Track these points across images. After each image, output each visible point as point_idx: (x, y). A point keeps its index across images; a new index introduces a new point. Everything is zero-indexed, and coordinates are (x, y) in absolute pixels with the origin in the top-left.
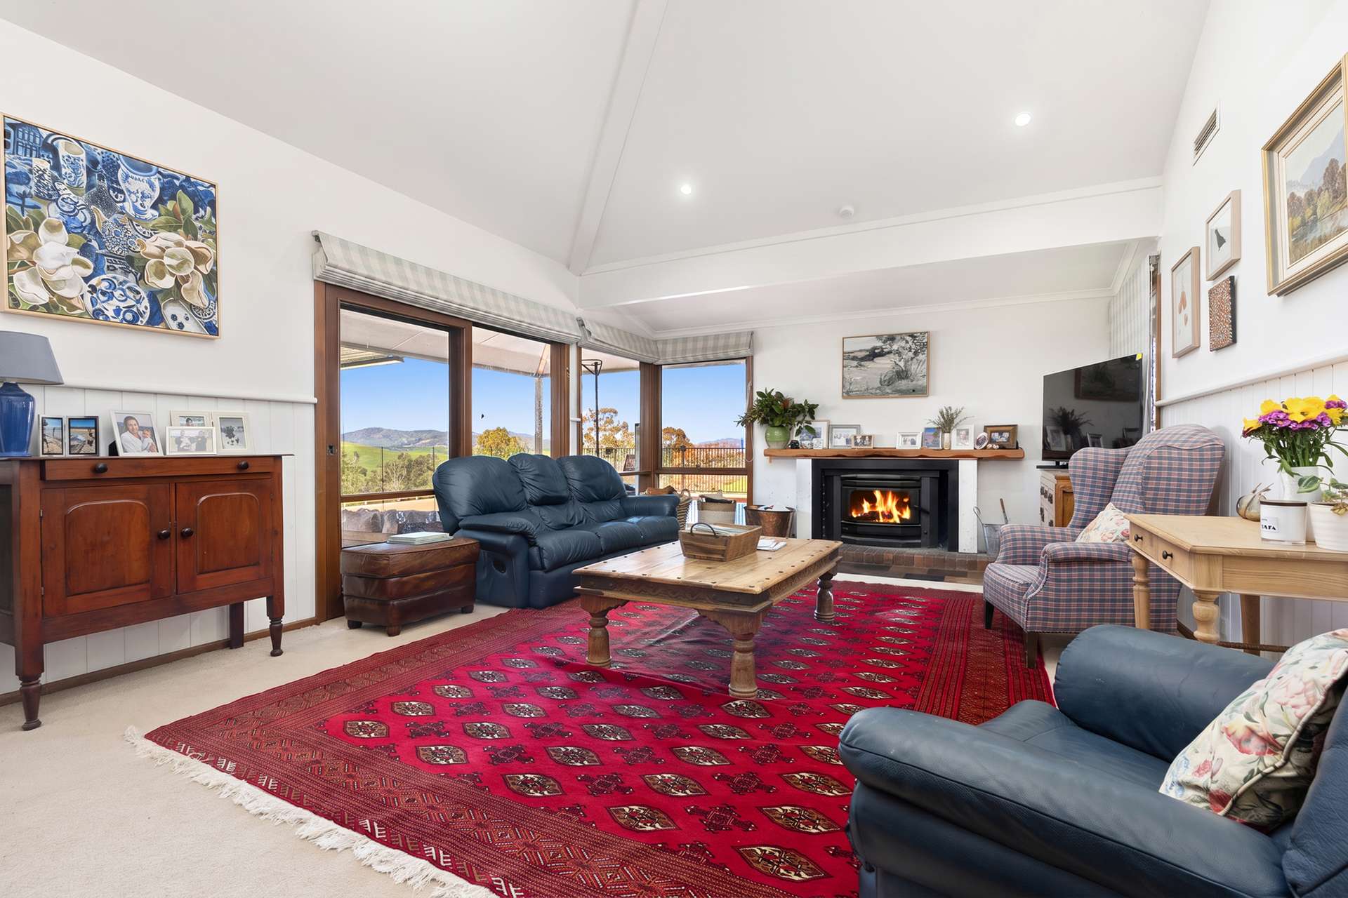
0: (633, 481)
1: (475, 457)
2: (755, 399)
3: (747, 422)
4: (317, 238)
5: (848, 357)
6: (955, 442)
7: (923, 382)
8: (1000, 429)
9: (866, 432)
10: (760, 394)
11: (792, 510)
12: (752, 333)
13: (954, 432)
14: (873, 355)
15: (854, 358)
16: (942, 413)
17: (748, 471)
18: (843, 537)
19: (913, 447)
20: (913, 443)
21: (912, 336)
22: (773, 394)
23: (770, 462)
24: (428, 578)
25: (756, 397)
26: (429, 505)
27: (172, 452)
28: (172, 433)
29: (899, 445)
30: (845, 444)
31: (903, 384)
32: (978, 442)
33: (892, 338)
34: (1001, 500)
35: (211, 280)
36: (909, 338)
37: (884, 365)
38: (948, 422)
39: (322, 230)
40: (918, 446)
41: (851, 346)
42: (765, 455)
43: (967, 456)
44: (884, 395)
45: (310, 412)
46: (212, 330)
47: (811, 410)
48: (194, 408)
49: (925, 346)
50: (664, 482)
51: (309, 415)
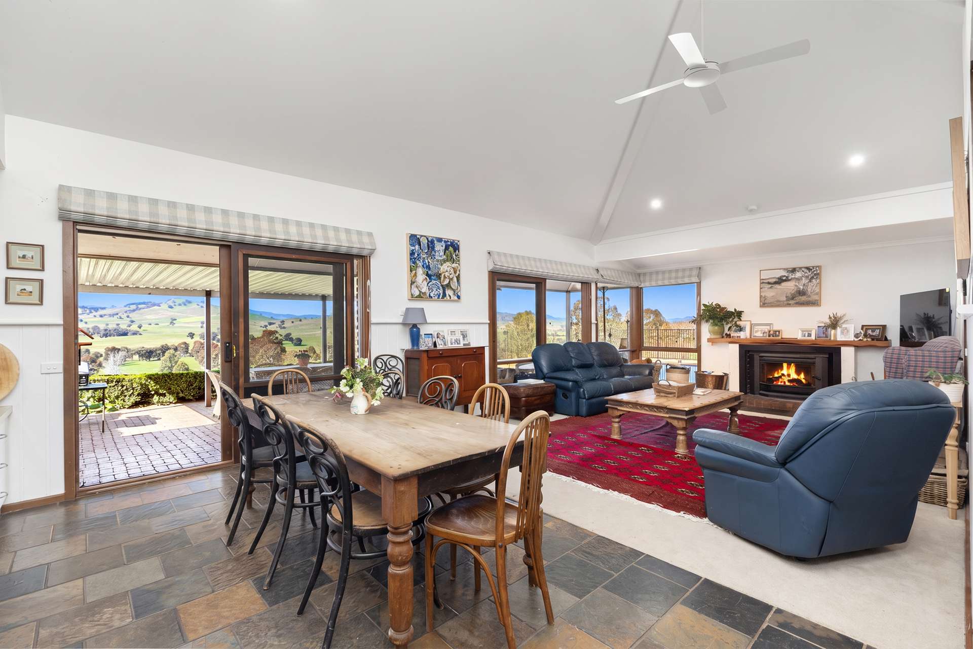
0: (626, 355)
1: (548, 344)
2: (702, 309)
3: (698, 321)
4: (489, 253)
5: (762, 282)
6: (838, 335)
7: (816, 297)
8: (873, 328)
9: (776, 328)
10: (704, 305)
11: (726, 375)
12: (700, 268)
13: (839, 330)
14: (780, 281)
15: (769, 283)
16: (830, 318)
17: (698, 350)
18: (761, 392)
19: (809, 338)
20: (810, 335)
21: (808, 268)
22: (714, 304)
23: (712, 345)
24: (535, 400)
25: (703, 307)
26: (531, 366)
27: (450, 346)
28: (448, 338)
29: (799, 336)
30: (762, 335)
31: (803, 298)
32: (856, 336)
33: (794, 270)
34: (872, 374)
35: (458, 278)
36: (806, 270)
37: (789, 287)
38: (834, 323)
39: (491, 250)
40: (813, 337)
41: (766, 275)
42: (708, 342)
43: (847, 344)
44: (789, 305)
45: (487, 326)
46: (459, 297)
47: (739, 314)
48: (452, 328)
49: (818, 275)
50: (645, 355)
51: (487, 327)
